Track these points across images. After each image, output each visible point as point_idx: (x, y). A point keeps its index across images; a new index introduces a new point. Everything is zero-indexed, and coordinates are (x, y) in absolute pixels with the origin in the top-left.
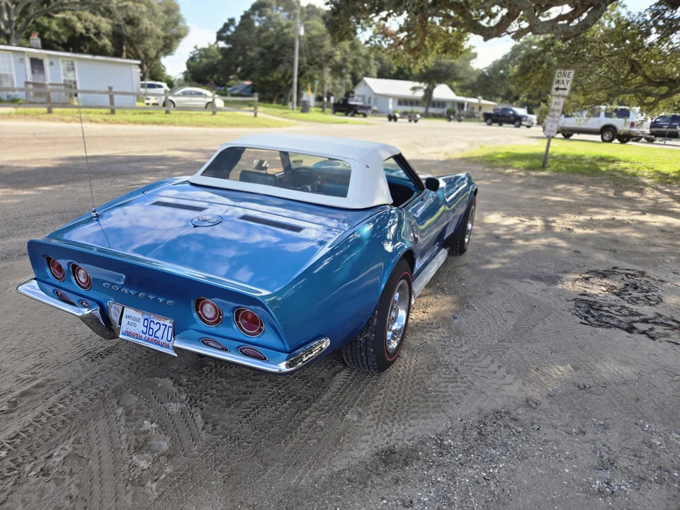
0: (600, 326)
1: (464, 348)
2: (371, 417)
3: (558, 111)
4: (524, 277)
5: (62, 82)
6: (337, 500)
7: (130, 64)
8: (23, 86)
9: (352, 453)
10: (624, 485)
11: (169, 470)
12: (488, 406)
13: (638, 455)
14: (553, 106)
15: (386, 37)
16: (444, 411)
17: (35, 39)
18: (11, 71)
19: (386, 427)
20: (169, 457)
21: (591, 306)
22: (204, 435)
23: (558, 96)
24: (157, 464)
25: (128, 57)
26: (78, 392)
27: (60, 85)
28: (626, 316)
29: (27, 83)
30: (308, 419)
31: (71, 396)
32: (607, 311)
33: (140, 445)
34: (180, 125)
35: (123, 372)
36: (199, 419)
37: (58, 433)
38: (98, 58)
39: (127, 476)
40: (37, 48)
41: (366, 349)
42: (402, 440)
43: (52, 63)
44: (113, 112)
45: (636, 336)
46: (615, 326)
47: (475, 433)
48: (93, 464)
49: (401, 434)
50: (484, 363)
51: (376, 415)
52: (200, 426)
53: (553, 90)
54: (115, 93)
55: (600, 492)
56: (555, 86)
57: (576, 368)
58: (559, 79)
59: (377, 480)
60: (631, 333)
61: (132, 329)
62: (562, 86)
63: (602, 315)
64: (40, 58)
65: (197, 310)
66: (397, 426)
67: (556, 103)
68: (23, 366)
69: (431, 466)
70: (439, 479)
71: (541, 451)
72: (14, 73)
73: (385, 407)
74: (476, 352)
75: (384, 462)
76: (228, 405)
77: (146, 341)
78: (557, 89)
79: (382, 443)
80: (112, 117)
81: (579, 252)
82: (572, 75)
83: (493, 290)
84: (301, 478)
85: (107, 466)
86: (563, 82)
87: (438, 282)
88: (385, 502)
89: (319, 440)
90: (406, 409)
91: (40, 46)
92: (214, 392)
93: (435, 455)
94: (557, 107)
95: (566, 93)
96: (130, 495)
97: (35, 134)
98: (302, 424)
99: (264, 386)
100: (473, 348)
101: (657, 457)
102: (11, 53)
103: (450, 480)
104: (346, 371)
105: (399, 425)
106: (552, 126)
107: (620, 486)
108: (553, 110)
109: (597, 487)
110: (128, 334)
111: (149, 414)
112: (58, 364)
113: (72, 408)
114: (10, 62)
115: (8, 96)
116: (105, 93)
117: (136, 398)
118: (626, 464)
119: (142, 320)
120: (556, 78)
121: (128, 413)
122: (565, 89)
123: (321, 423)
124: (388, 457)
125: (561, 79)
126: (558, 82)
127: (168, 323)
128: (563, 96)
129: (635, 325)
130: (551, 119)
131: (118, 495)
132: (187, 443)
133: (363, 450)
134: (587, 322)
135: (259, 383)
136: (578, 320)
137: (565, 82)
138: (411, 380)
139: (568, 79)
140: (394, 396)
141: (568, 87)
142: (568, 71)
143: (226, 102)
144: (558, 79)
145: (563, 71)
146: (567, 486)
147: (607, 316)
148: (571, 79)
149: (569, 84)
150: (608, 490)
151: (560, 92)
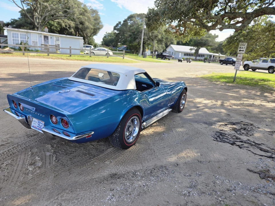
0: (221, 142)
1: (161, 145)
2: (114, 163)
3: (240, 59)
4: (200, 122)
5: (55, 45)
6: (89, 186)
7: (79, 38)
8: (40, 46)
9: (102, 173)
10: (195, 194)
11: (38, 172)
12: (159, 164)
13: (208, 185)
15: (173, 29)
16: (142, 164)
17: (47, 29)
18: (37, 40)
19: (118, 167)
20: (39, 168)
21: (221, 135)
22: (54, 163)
24: (35, 170)
25: (78, 36)
26: (19, 146)
28: (234, 139)
29: (42, 45)
30: (92, 162)
31: (17, 147)
32: (227, 137)
33: (32, 163)
34: (94, 61)
35: (36, 142)
36: (54, 158)
37: (8, 158)
39: (24, 172)
40: (47, 32)
41: (116, 139)
42: (122, 171)
43: (51, 38)
44: (70, 56)
45: (234, 147)
46: (227, 142)
47: (149, 172)
48: (15, 168)
49: (121, 170)
50: (166, 150)
51: (116, 163)
52: (54, 160)
53: (238, 52)
54: (72, 49)
55: (185, 195)
56: (239, 49)
57: (201, 155)
59: (106, 182)
60: (233, 145)
61: (35, 125)
62: (242, 50)
63: (224, 138)
64: (47, 36)
65: (51, 119)
66: (122, 167)
67: (239, 56)
68: (5, 137)
69: (127, 180)
70: (127, 184)
71: (170, 179)
72: (38, 41)
73: (121, 161)
74: (165, 146)
75: (112, 177)
76: (66, 154)
77: (38, 129)
78: (240, 51)
79: (114, 171)
80: (70, 58)
81: (230, 115)
82: (246, 45)
83: (184, 126)
84: (80, 179)
85: (19, 168)
86: (242, 48)
87: (165, 121)
88: (104, 188)
89: (92, 168)
90: (128, 162)
91: (48, 32)
92: (63, 150)
93: (130, 177)
96: (23, 177)
97: (40, 63)
98: (89, 163)
99: (81, 150)
100: (165, 145)
101: (215, 187)
102: (37, 34)
103: (131, 185)
104: (113, 148)
105: (123, 167)
106: (237, 65)
107: (193, 194)
108: (238, 59)
109: (184, 193)
110: (33, 127)
111: (39, 155)
113: (15, 151)
114: (37, 37)
115: (35, 49)
116: (68, 49)
117: (37, 150)
118: (200, 188)
119: (38, 122)
120: (240, 46)
121: (32, 154)
122: (243, 51)
123: (96, 163)
124: (114, 176)
125: (242, 47)
126: (240, 48)
127: (43, 123)
128: (242, 54)
129: (236, 143)
130: (238, 62)
131: (19, 177)
132: (47, 164)
133: (106, 173)
134: (216, 140)
135: (80, 149)
136: (213, 139)
137: (243, 48)
138: (135, 153)
139: (245, 47)
140: (126, 158)
141: (244, 50)
142: (244, 44)
143: (113, 53)
145: (242, 44)
146: (173, 191)
147: (226, 139)
148: (246, 47)
149: (245, 48)
150: (188, 194)
151: (241, 52)
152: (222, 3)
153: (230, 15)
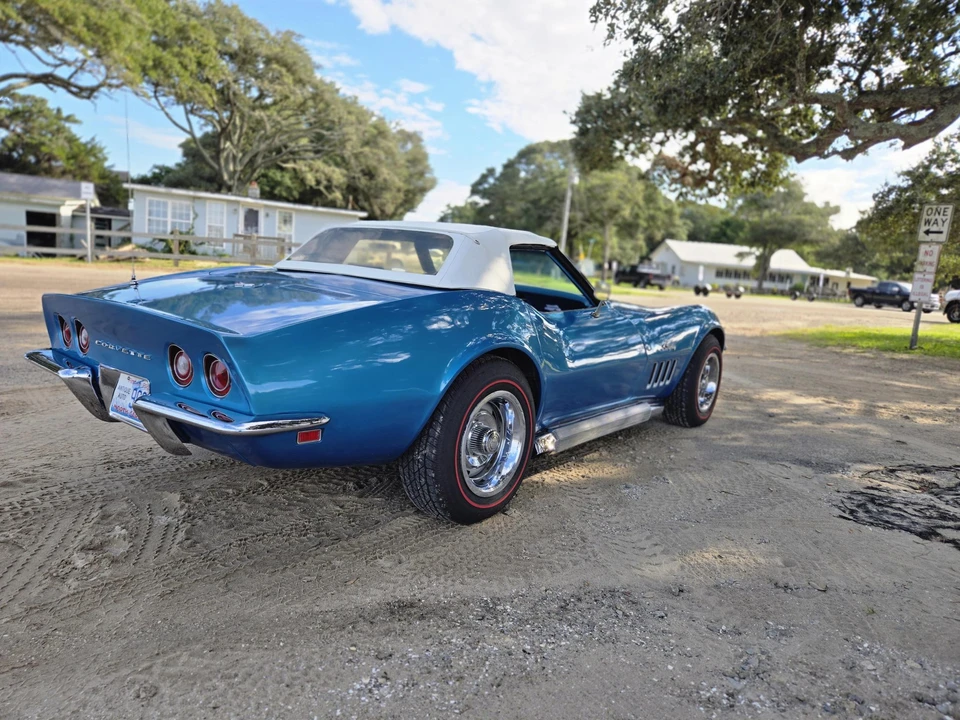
0: (872, 524)
1: (614, 519)
2: (411, 565)
3: (931, 264)
4: (782, 460)
5: (276, 236)
6: (291, 636)
7: (355, 216)
8: (231, 237)
9: (355, 597)
10: (760, 701)
11: (107, 574)
12: (599, 581)
13: (819, 674)
14: (921, 257)
16: (526, 577)
17: (255, 189)
18: (222, 222)
19: (425, 579)
20: (114, 561)
21: (872, 500)
22: (175, 549)
23: (932, 244)
24: (95, 567)
25: (354, 209)
26: (66, 492)
27: (274, 238)
28: (930, 517)
29: (237, 235)
30: (323, 556)
31: (55, 494)
32: (899, 509)
33: (92, 546)
35: (133, 482)
36: (181, 535)
37: (13, 523)
38: (320, 209)
39: (51, 571)
40: (255, 198)
41: (425, 472)
42: (438, 595)
43: (267, 215)
45: (934, 545)
46: (901, 528)
47: (555, 606)
48: (27, 555)
49: (436, 589)
50: (635, 538)
51: (420, 566)
52: (177, 541)
53: (922, 236)
55: (711, 703)
56: (924, 228)
57: (787, 564)
58: (930, 217)
59: (366, 627)
60: (927, 539)
61: (121, 403)
62: (934, 228)
63: (886, 512)
64: (255, 209)
65: (172, 366)
66: (442, 580)
67: (926, 253)
68: (28, 464)
69: (455, 626)
70: (454, 640)
71: (645, 639)
72: (224, 225)
73: (441, 560)
74: (630, 525)
75: (392, 613)
76: (231, 526)
78: (927, 232)
79: (405, 594)
81: (903, 443)
82: (949, 212)
83: (715, 467)
84: (262, 610)
85: (39, 558)
86: (936, 223)
87: (634, 449)
88: (353, 648)
89: (319, 577)
90: (469, 566)
91: (258, 196)
92: (224, 513)
93: (471, 617)
94: (928, 259)
95: (943, 238)
96: (41, 588)
98: (310, 559)
99: (291, 515)
100: (632, 520)
101: (854, 682)
102: (225, 204)
103: (470, 644)
104: (416, 517)
105: (446, 580)
106: (922, 287)
107: (751, 701)
108: (922, 264)
109: (708, 695)
110: (116, 409)
111: (128, 522)
112: (69, 467)
113: (47, 504)
114: (222, 213)
115: (215, 251)
117: (125, 506)
118: (783, 679)
119: (131, 390)
120: (925, 217)
121: (104, 517)
122: (941, 232)
123: (338, 563)
124: (400, 609)
125: (933, 218)
126: (928, 222)
128: (938, 243)
129: (939, 531)
130: (921, 276)
131: (29, 586)
132: (150, 552)
133: (373, 596)
134: (851, 517)
135: (288, 513)
136: (838, 512)
137: (940, 222)
138: (504, 538)
139: (944, 218)
140: (465, 551)
141: (945, 229)
142: (943, 207)
144: (927, 217)
145: (934, 207)
146: (655, 684)
147: (894, 515)
148: (949, 217)
149: (947, 224)
150: (725, 702)
151: (932, 236)
153: (879, 98)
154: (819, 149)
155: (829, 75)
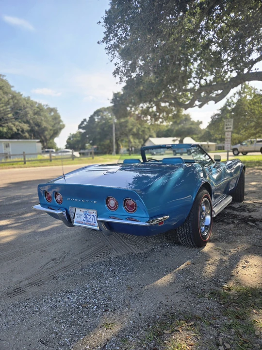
5: (4, 153)
7: (35, 142)
14: (226, 136)
23: (229, 131)
25: (34, 139)
34: (56, 166)
38: (20, 140)
44: (25, 163)
53: (225, 130)
54: (27, 154)
56: (225, 127)
62: (228, 127)
78: (227, 128)
80: (25, 165)
82: (232, 121)
86: (229, 125)
94: (228, 137)
95: (231, 130)
106: (228, 146)
108: (227, 138)
116: (22, 155)
120: (225, 123)
122: (230, 128)
125: (228, 123)
126: (226, 125)
130: (227, 142)
141: (232, 127)
142: (230, 120)
143: (80, 154)
145: (228, 120)
148: (232, 123)
149: (232, 125)
151: (228, 130)
152: (195, 77)
153: (206, 88)
154: (191, 105)
155: (191, 82)
